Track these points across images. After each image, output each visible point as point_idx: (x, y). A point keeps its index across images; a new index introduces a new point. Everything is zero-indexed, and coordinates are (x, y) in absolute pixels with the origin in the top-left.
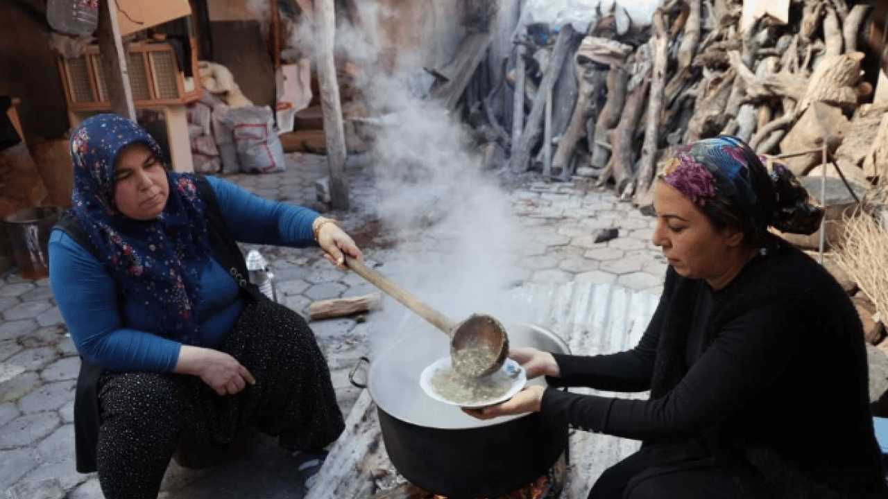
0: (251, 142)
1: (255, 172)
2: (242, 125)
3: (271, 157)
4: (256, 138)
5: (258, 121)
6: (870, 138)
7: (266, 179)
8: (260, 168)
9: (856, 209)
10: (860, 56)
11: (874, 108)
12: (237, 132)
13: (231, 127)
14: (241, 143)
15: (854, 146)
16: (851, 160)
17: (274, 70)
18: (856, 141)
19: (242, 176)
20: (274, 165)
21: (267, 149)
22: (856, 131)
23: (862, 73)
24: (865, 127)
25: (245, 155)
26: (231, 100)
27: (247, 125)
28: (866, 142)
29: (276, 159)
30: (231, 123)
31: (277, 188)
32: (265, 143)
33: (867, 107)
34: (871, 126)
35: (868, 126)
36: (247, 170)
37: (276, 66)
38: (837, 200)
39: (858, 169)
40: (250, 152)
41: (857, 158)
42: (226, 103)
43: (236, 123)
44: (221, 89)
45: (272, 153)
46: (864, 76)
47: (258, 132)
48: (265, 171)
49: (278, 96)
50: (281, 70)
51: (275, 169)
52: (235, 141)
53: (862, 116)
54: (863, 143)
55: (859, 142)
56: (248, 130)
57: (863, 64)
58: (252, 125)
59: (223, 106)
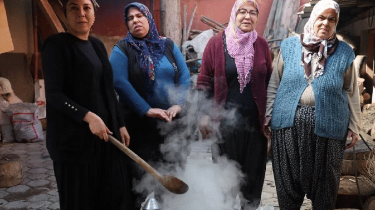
0: (23, 123)
1: (25, 141)
2: (18, 113)
3: (35, 132)
4: (27, 121)
5: (29, 111)
6: (373, 120)
7: (32, 146)
8: (28, 139)
9: (370, 154)
10: (363, 80)
11: (373, 105)
12: (14, 117)
13: (10, 115)
14: (16, 124)
15: (365, 124)
16: (365, 131)
17: (34, 82)
18: (365, 122)
19: (16, 144)
20: (37, 137)
21: (34, 127)
22: (365, 116)
23: (365, 88)
24: (369, 115)
25: (19, 131)
26: (10, 99)
27: (21, 113)
28: (371, 122)
29: (38, 133)
30: (10, 112)
31: (41, 151)
32: (32, 124)
33: (369, 105)
34: (372, 114)
35: (371, 114)
36: (19, 140)
37: (35, 80)
38: (360, 150)
39: (368, 136)
40: (22, 129)
41: (367, 130)
42: (7, 100)
43: (14, 112)
44: (5, 92)
45: (36, 131)
46: (366, 90)
47: (28, 117)
48: (31, 141)
49: (36, 97)
50: (38, 82)
51: (38, 139)
52: (12, 123)
53: (367, 109)
54: (369, 123)
55: (367, 122)
56: (22, 116)
57: (365, 84)
58: (24, 114)
59: (5, 102)
